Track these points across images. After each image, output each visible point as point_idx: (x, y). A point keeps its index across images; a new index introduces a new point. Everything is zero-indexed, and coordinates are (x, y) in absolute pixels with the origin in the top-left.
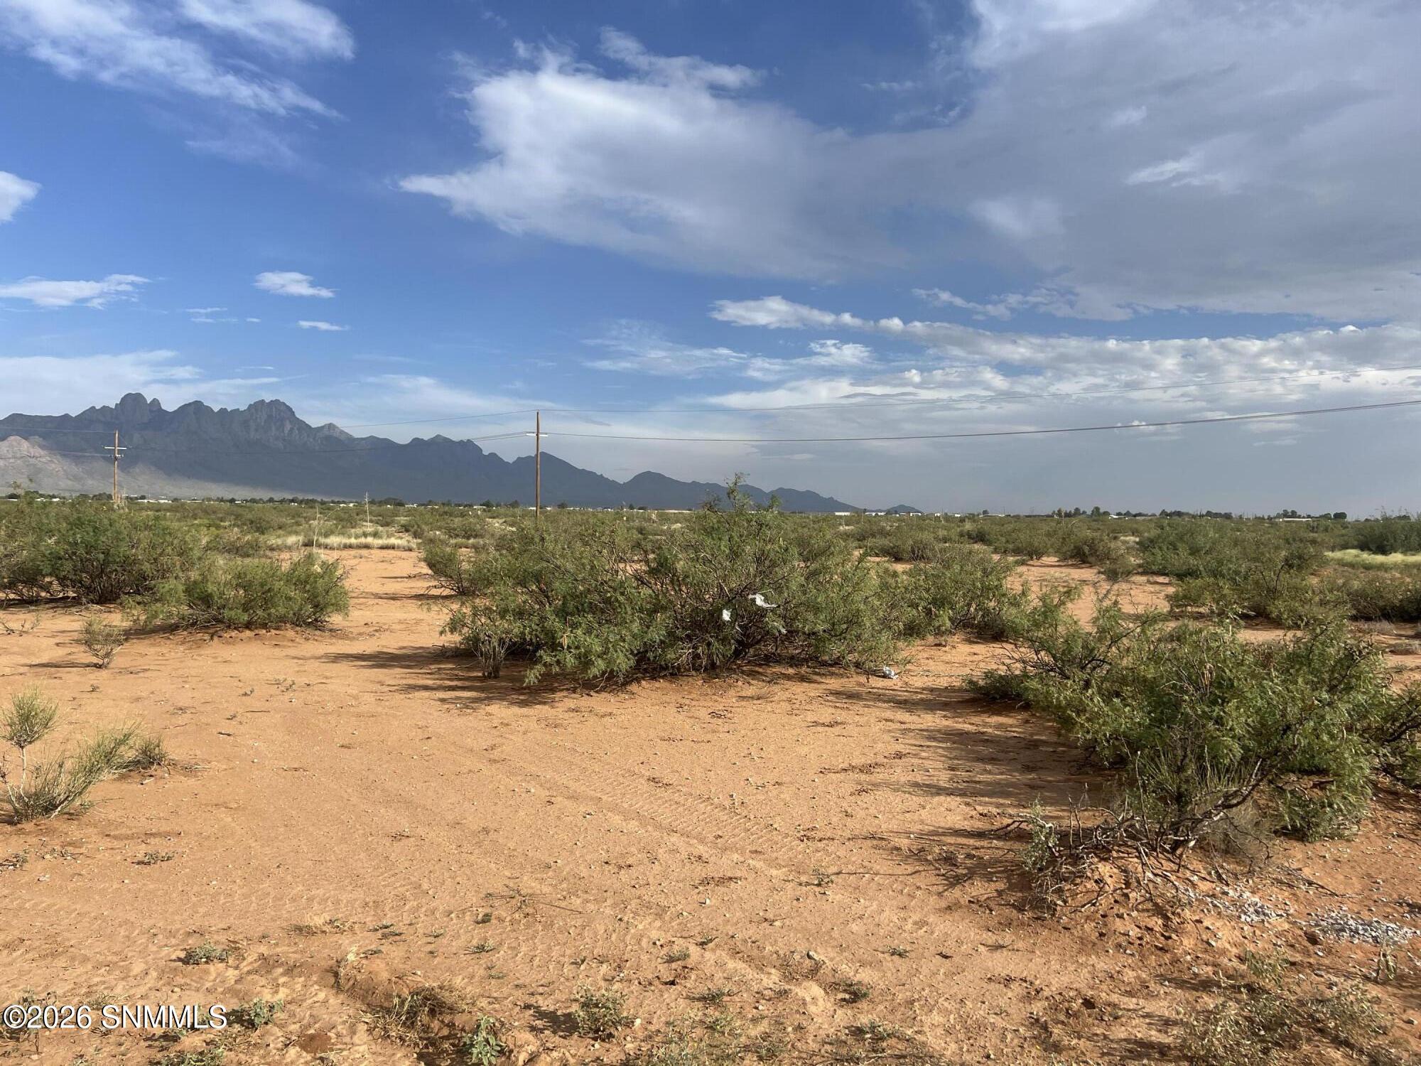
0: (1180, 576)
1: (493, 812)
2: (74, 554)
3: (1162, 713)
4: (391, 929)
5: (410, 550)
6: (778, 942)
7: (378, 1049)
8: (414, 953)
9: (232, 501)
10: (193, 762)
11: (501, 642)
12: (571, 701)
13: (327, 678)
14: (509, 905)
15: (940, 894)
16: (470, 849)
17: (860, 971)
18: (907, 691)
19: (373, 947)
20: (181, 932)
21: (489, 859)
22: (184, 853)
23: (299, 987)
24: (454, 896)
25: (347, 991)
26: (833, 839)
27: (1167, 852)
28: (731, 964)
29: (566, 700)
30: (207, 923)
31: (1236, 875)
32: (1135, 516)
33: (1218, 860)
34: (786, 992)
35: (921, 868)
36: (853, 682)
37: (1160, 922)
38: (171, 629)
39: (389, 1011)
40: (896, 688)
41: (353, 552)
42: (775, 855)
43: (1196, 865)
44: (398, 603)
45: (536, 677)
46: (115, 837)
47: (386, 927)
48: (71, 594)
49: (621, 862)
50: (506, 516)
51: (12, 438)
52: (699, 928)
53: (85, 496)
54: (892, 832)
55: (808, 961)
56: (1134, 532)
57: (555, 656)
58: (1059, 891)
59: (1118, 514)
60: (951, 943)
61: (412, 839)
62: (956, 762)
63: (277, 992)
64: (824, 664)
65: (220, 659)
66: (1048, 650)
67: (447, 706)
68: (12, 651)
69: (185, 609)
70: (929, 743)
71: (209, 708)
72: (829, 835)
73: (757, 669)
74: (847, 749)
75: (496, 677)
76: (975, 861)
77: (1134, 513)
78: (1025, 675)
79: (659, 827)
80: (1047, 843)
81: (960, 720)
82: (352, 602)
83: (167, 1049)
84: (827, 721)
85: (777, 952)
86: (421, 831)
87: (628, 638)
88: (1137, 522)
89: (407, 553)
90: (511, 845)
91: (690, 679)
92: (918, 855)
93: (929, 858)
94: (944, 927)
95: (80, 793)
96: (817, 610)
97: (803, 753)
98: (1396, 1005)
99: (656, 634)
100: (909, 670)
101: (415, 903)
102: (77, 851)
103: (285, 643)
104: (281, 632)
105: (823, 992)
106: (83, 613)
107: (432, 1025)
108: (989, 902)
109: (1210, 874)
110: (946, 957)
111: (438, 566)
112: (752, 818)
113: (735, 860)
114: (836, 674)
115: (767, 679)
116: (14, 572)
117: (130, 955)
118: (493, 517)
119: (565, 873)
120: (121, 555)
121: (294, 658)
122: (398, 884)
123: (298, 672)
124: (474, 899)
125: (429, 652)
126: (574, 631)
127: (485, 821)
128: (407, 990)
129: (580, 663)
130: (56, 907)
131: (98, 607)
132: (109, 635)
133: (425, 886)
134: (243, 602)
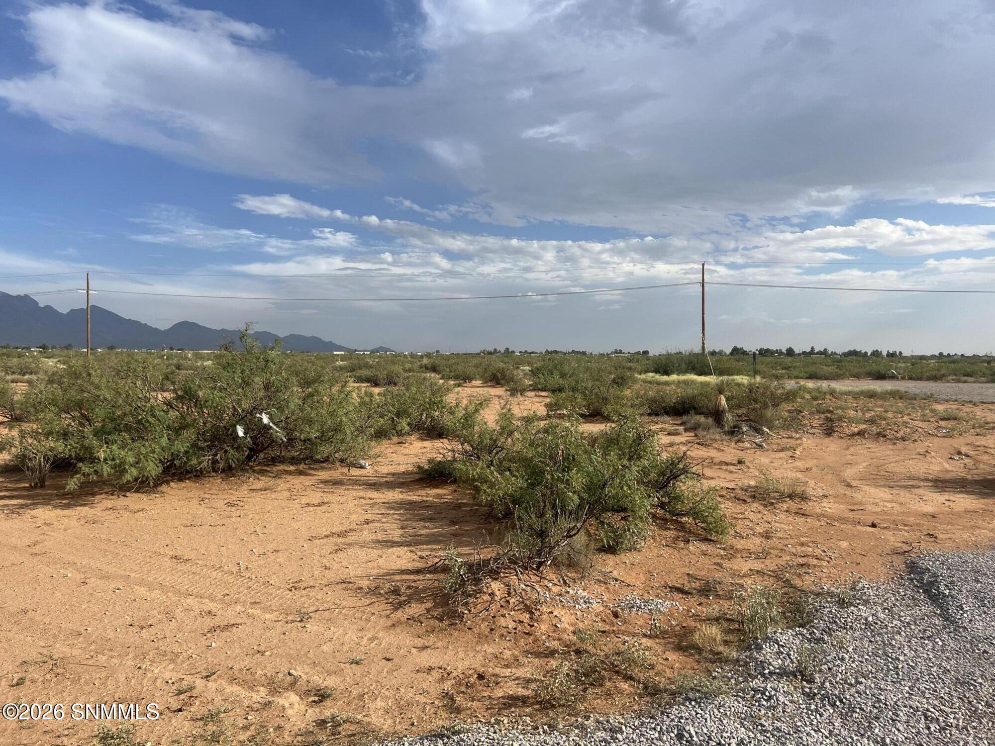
0: (553, 391)
3: (535, 479)
6: (266, 668)
12: (109, 502)
14: (42, 668)
15: (388, 616)
17: (327, 678)
18: (376, 476)
21: (26, 634)
26: (314, 587)
27: (535, 569)
28: (229, 689)
31: (574, 580)
32: (530, 353)
33: (564, 571)
34: (270, 702)
35: (376, 600)
36: (338, 473)
37: (528, 616)
40: (368, 475)
42: (269, 603)
43: (552, 576)
45: (76, 484)
49: (143, 623)
50: (60, 356)
52: (205, 666)
54: (357, 577)
55: (288, 678)
56: (529, 364)
57: (93, 467)
58: (467, 603)
59: (521, 352)
60: (393, 649)
62: (406, 523)
64: (317, 461)
66: (469, 443)
70: (389, 512)
72: (311, 584)
73: (265, 468)
74: (329, 521)
75: (42, 487)
76: (412, 591)
77: (529, 351)
78: (455, 460)
79: (178, 593)
80: (459, 572)
81: (411, 493)
84: (316, 502)
85: (265, 675)
87: (158, 450)
88: (531, 357)
90: (47, 620)
91: (211, 479)
92: (374, 591)
93: (382, 592)
94: (389, 639)
96: (310, 422)
97: (297, 527)
98: (659, 649)
99: (181, 446)
100: (379, 462)
105: (298, 698)
108: (420, 617)
109: (559, 581)
110: (389, 660)
112: (254, 577)
113: (238, 611)
114: (326, 468)
115: (273, 475)
118: (50, 358)
119: (93, 637)
124: (10, 667)
126: (110, 447)
127: (24, 603)
129: (116, 471)
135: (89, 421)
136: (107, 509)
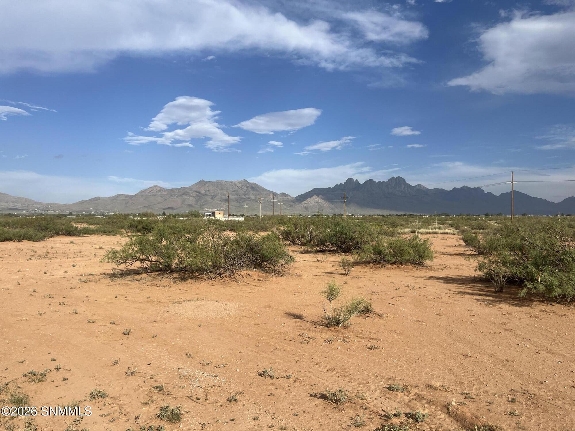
1: (510, 353)
2: (336, 235)
4: (469, 395)
5: (454, 234)
8: (481, 408)
9: (383, 215)
10: (381, 314)
11: (504, 276)
12: (543, 307)
13: (427, 286)
14: (524, 397)
16: (501, 367)
19: (462, 401)
20: (386, 377)
21: (510, 374)
22: (383, 347)
23: (433, 410)
24: (496, 387)
25: (453, 417)
29: (539, 306)
30: (395, 376)
38: (368, 263)
41: (431, 235)
44: (452, 257)
45: (524, 294)
46: (360, 337)
47: (467, 394)
48: (335, 249)
50: (497, 220)
51: (314, 196)
53: (335, 215)
57: (533, 285)
61: (473, 358)
63: (424, 410)
65: (385, 275)
67: (480, 302)
68: (320, 267)
69: (372, 255)
71: (384, 293)
75: (502, 292)
82: (434, 255)
83: (387, 421)
86: (476, 355)
89: (453, 236)
95: (348, 320)
101: (478, 387)
102: (348, 340)
103: (409, 271)
104: (407, 266)
106: (339, 256)
111: (469, 242)
116: (319, 241)
117: (369, 382)
118: (491, 220)
119: (551, 387)
120: (350, 236)
121: (413, 277)
122: (469, 377)
123: (415, 282)
124: (506, 390)
125: (469, 278)
126: (544, 274)
127: (505, 356)
128: (480, 423)
129: (547, 289)
130: (344, 359)
131: (343, 254)
132: (349, 264)
133: (482, 380)
134: (393, 253)
135: (526, 257)
136: (542, 311)
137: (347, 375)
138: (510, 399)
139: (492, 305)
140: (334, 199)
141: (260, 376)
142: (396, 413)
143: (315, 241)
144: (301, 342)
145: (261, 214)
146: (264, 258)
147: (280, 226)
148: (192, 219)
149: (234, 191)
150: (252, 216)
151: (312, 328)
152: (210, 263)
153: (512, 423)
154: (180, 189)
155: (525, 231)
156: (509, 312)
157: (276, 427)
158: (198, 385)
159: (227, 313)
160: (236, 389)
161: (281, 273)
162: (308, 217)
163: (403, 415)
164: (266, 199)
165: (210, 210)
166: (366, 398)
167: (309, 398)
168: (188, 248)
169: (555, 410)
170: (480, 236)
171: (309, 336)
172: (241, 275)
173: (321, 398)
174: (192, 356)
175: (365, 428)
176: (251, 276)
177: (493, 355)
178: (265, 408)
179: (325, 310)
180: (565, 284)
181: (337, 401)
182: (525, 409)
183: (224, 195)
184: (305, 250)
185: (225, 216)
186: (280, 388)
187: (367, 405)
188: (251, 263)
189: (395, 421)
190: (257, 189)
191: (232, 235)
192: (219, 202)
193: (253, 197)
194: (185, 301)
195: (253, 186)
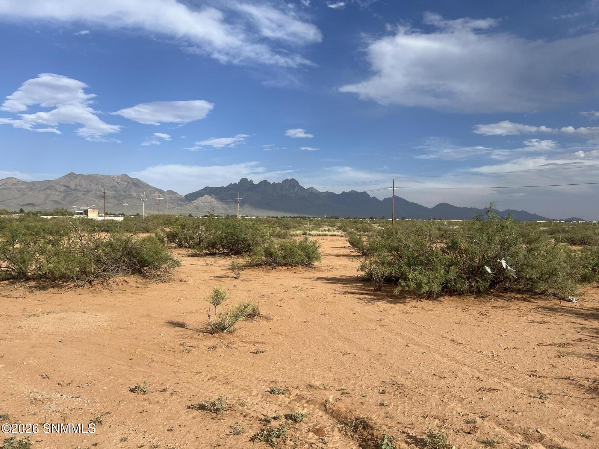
1: (383, 348)
2: (227, 237)
4: (345, 391)
5: (342, 237)
6: (521, 422)
7: (343, 439)
8: (355, 402)
9: (277, 217)
10: (269, 316)
11: (382, 276)
12: (413, 303)
13: (314, 286)
14: (393, 387)
16: (375, 362)
17: (565, 442)
18: (582, 309)
19: (339, 397)
20: (269, 381)
21: (383, 367)
22: (268, 350)
23: (311, 409)
24: (370, 381)
25: (330, 414)
26: (546, 377)
28: (497, 429)
29: (410, 302)
30: (277, 379)
34: (526, 446)
35: (596, 397)
36: (552, 303)
38: (259, 265)
39: (347, 424)
40: (576, 307)
41: (320, 237)
42: (516, 381)
44: (339, 258)
45: (398, 291)
46: (245, 342)
47: (343, 390)
48: (226, 251)
49: (441, 375)
50: (380, 223)
51: (206, 195)
52: (480, 410)
53: (228, 216)
54: (578, 377)
55: (537, 433)
57: (406, 283)
61: (351, 355)
63: (304, 409)
64: (536, 293)
65: (275, 277)
67: (361, 301)
68: (208, 271)
69: (263, 258)
70: (596, 335)
71: (273, 296)
72: (544, 375)
73: (501, 294)
74: (551, 335)
75: (380, 290)
79: (457, 362)
82: (322, 257)
83: (266, 425)
84: (539, 321)
85: (520, 427)
86: (354, 352)
87: (439, 277)
89: (340, 238)
90: (392, 362)
91: (468, 297)
92: (594, 390)
95: (233, 325)
96: (533, 267)
97: (528, 335)
99: (452, 275)
100: (583, 299)
101: (354, 382)
102: (232, 346)
103: (298, 272)
104: (297, 268)
106: (230, 258)
107: (364, 433)
111: (354, 243)
112: (503, 363)
113: (496, 381)
114: (543, 299)
115: (507, 299)
116: (208, 243)
117: (252, 387)
118: (375, 224)
119: (416, 377)
120: (242, 238)
121: (302, 278)
122: (347, 373)
123: (303, 283)
124: (378, 383)
125: (352, 278)
126: (414, 273)
127: (380, 351)
128: (353, 417)
129: (417, 286)
130: (227, 366)
131: (234, 256)
132: (239, 267)
133: (358, 375)
134: (283, 256)
135: (401, 258)
136: (413, 307)
137: (229, 382)
138: (381, 391)
139: (371, 303)
140: (228, 199)
141: (132, 392)
142: (276, 416)
143: (204, 244)
144: (182, 352)
145: (144, 213)
146: (143, 263)
147: (165, 227)
148: (58, 218)
149: (112, 187)
150: (133, 215)
151: (195, 336)
152: (78, 269)
153: (382, 413)
154: (43, 182)
155: (402, 234)
156: (385, 309)
157: (146, 446)
158: (54, 410)
159: (96, 325)
160: (102, 410)
161: (164, 279)
162: (198, 218)
163: (283, 417)
164: (151, 197)
165: (82, 208)
166: (247, 404)
167: (186, 411)
168: (49, 252)
169: (418, 397)
170: (364, 238)
171: (191, 345)
172: (116, 282)
173: (199, 410)
174: (48, 376)
175: (244, 435)
176: (128, 283)
177: (369, 350)
178: (135, 427)
179: (209, 317)
180: (431, 282)
181: (216, 411)
182: (394, 399)
183: (99, 190)
184: (193, 253)
185: (100, 215)
186: (154, 403)
187: (247, 411)
188: (128, 268)
189: (275, 424)
190: (140, 185)
191: (105, 237)
192: (93, 199)
193: (134, 194)
194: (43, 313)
195: (136, 182)
